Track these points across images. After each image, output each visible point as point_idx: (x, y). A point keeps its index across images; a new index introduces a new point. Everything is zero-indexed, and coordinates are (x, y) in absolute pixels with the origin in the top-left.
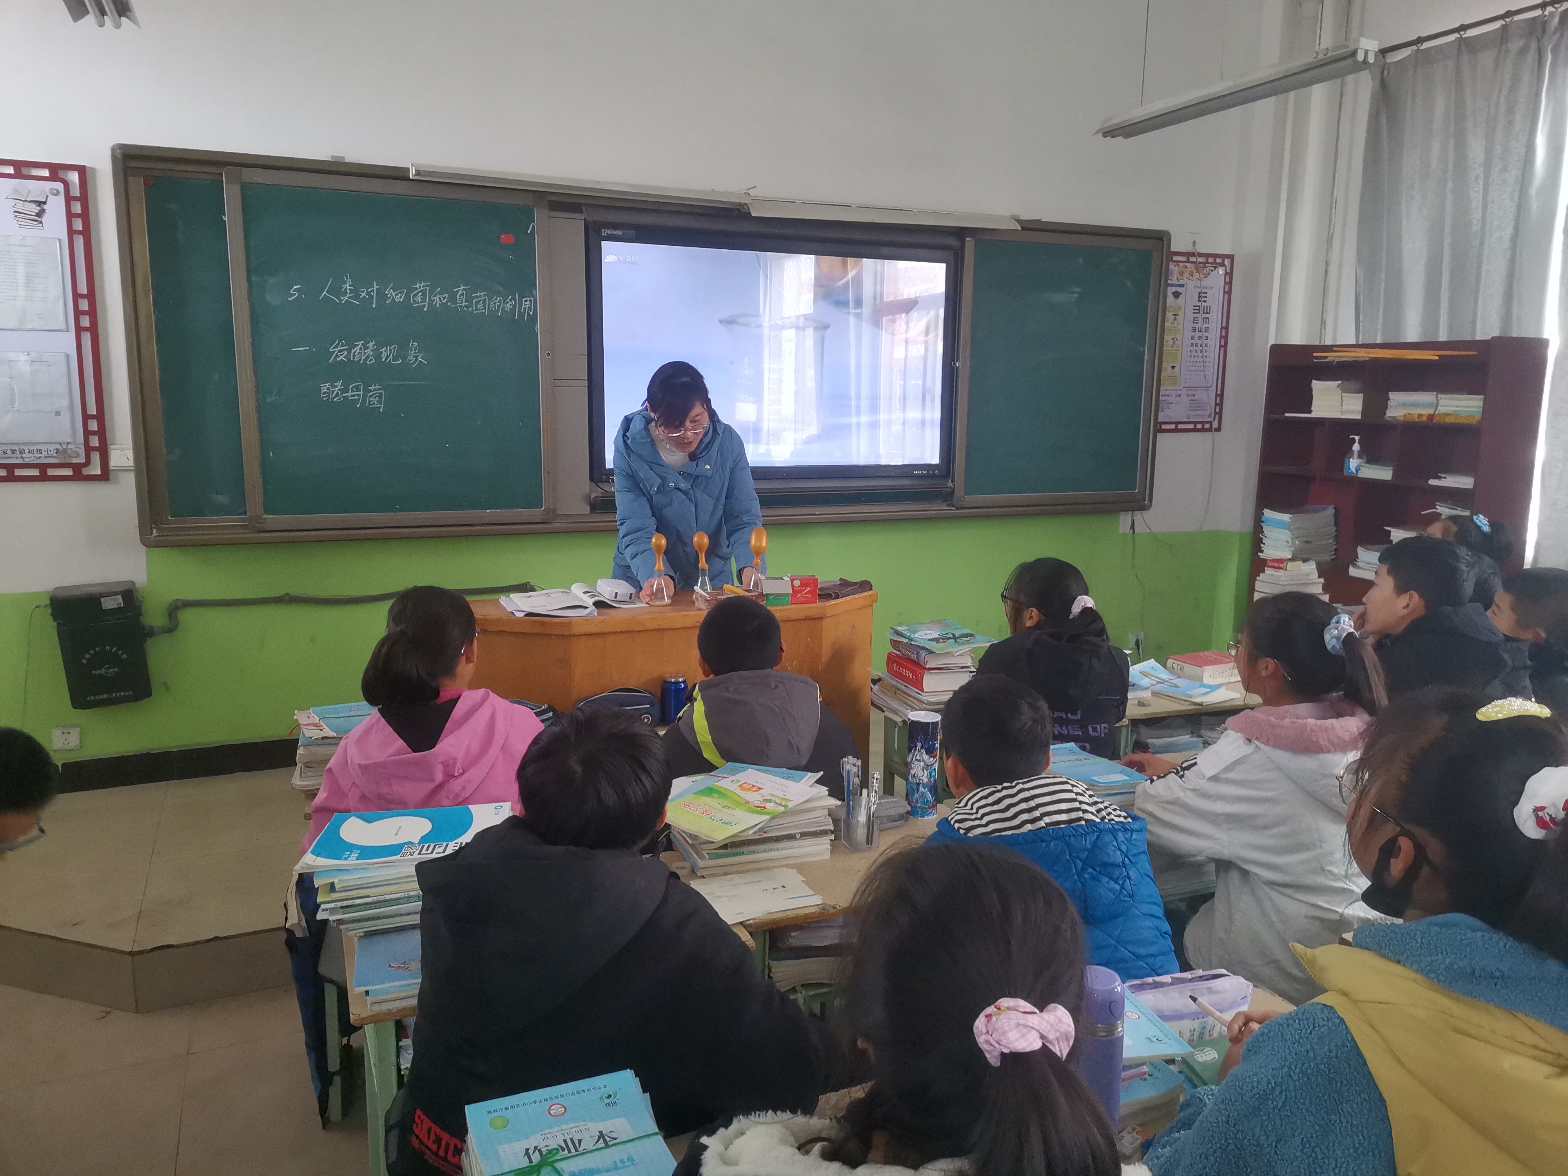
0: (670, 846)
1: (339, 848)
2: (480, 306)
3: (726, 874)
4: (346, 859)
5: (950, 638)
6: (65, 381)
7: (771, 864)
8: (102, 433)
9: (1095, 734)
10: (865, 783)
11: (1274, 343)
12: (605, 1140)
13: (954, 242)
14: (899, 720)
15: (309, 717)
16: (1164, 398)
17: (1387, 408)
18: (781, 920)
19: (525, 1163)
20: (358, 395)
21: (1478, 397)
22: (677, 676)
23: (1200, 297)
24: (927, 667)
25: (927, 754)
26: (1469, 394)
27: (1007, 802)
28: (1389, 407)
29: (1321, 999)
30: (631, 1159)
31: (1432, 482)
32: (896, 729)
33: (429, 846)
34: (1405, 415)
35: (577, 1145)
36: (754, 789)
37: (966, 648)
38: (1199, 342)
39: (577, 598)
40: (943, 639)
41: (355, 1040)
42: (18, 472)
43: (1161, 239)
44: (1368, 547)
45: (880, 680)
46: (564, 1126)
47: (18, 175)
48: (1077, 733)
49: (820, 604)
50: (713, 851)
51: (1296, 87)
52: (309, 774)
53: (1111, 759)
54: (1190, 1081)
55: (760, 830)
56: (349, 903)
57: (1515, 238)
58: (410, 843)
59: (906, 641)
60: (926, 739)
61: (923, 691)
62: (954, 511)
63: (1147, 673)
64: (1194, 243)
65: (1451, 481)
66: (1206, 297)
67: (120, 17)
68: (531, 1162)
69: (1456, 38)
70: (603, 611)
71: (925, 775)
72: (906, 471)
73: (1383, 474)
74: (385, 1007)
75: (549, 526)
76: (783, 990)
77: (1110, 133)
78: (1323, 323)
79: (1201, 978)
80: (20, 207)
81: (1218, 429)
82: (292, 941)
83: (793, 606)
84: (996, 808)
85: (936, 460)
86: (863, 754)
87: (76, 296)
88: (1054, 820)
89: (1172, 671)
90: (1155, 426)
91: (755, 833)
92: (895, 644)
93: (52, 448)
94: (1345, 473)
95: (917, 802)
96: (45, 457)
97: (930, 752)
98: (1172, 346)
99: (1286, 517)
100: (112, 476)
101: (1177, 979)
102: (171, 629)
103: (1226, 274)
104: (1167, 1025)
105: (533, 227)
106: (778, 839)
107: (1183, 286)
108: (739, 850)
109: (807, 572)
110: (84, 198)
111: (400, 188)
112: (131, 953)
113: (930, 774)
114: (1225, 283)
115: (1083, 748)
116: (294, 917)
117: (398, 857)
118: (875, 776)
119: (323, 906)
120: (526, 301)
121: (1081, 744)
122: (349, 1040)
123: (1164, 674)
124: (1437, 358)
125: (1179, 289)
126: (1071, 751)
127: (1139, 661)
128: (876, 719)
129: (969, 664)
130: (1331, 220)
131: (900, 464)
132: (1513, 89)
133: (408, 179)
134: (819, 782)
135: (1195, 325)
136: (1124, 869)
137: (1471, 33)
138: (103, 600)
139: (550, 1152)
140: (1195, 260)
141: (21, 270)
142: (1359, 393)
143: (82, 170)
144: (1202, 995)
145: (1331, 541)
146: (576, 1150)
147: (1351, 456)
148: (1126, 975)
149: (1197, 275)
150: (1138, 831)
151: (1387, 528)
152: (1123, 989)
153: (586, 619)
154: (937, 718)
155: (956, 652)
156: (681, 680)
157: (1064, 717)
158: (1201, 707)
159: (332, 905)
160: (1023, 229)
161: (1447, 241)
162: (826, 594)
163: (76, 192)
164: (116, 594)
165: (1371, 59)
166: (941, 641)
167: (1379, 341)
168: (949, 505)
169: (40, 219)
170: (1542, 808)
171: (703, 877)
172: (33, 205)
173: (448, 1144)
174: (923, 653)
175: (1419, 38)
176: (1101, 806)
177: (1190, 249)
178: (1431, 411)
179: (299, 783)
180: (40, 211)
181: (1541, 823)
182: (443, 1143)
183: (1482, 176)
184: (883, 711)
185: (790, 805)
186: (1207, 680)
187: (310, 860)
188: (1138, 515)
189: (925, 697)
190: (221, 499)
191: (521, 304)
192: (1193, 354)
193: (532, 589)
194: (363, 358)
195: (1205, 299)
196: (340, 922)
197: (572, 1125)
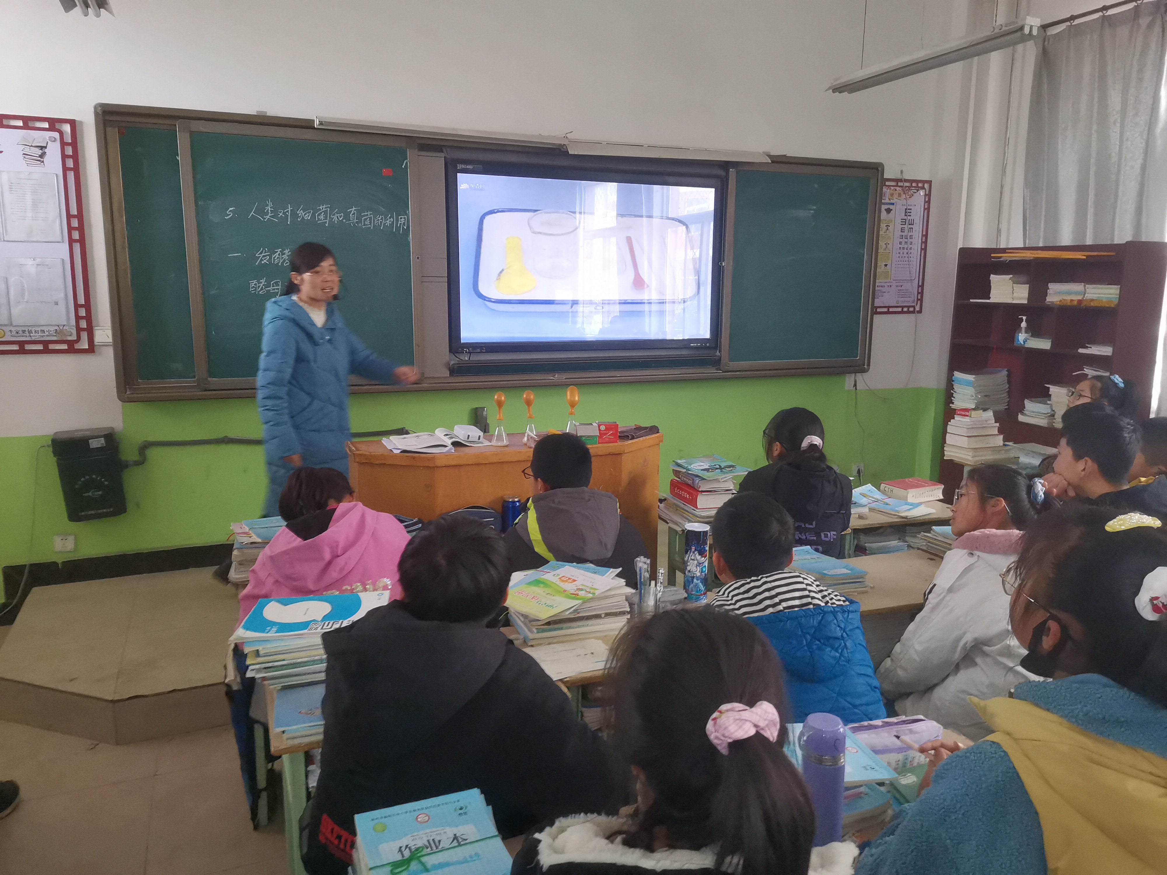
0: (507, 623)
1: (263, 625)
2: (367, 222)
3: (549, 644)
4: (267, 632)
5: (717, 469)
6: (61, 280)
7: (581, 637)
8: (89, 318)
9: (827, 539)
10: (653, 576)
11: (962, 247)
12: (458, 841)
13: (721, 172)
14: (679, 529)
15: (241, 528)
16: (879, 288)
17: (1047, 296)
18: (591, 678)
19: (399, 857)
20: (277, 289)
21: (1116, 286)
22: (514, 497)
23: (906, 212)
24: (700, 490)
25: (700, 554)
26: (1108, 285)
27: (755, 591)
28: (1048, 294)
29: (991, 738)
30: (477, 854)
31: (1081, 351)
32: (677, 536)
33: (329, 623)
34: (1061, 301)
35: (437, 844)
36: (570, 581)
37: (730, 476)
38: (906, 246)
39: (439, 439)
40: (712, 469)
41: (276, 765)
42: (28, 347)
43: (877, 169)
44: (1033, 399)
45: (665, 500)
46: (428, 831)
47: (26, 127)
48: (812, 538)
49: (620, 443)
50: (539, 627)
51: (978, 54)
52: (242, 569)
53: (838, 558)
54: (897, 799)
55: (575, 611)
56: (270, 665)
57: (1144, 168)
58: (314, 620)
59: (685, 470)
60: (698, 543)
61: (697, 508)
62: (720, 373)
63: (865, 494)
64: (902, 172)
65: (1095, 350)
66: (911, 212)
67: (99, 8)
68: (403, 856)
69: (1100, 16)
70: (459, 449)
71: (698, 571)
72: (685, 344)
73: (1044, 344)
74: (296, 742)
75: (419, 386)
76: (593, 729)
77: (838, 89)
78: (999, 231)
79: (904, 722)
80: (27, 150)
81: (920, 312)
82: (230, 693)
83: (600, 445)
84: (746, 596)
85: (708, 336)
86: (653, 556)
87: (69, 216)
88: (790, 605)
89: (884, 493)
90: (872, 310)
91: (570, 613)
92: (676, 473)
93: (52, 329)
94: (1015, 344)
95: (692, 591)
96: (47, 336)
97: (702, 553)
98: (885, 249)
99: (970, 378)
100: (96, 348)
101: (887, 722)
102: (141, 462)
103: (926, 195)
104: (878, 757)
105: (407, 163)
106: (588, 618)
107: (893, 204)
108: (556, 626)
109: (609, 419)
110: (74, 144)
111: (308, 135)
112: (113, 702)
113: (702, 570)
114: (925, 202)
115: (817, 550)
116: (231, 676)
117: (305, 631)
118: (661, 571)
119: (250, 668)
120: (401, 218)
121: (815, 547)
122: (273, 765)
123: (878, 495)
124: (1085, 257)
125: (891, 207)
126: (807, 552)
127: (860, 485)
128: (662, 528)
129: (732, 488)
130: (1005, 154)
131: (681, 338)
132: (1144, 53)
133: (314, 128)
134: (619, 575)
135: (903, 234)
136: (842, 641)
137: (1111, 12)
138: (90, 441)
139: (417, 849)
140: (902, 185)
141: (29, 198)
142: (1025, 284)
143: (73, 123)
144: (906, 734)
145: (1005, 395)
146: (437, 848)
147: (1020, 332)
148: (847, 721)
149: (904, 196)
150: (853, 612)
151: (1047, 386)
152: (845, 730)
153: (446, 455)
154: (707, 528)
155: (722, 479)
156: (516, 500)
157: (803, 526)
158: (906, 520)
159: (257, 666)
160: (773, 162)
161: (1093, 169)
162: (625, 436)
163: (68, 139)
164: (101, 437)
165: (1035, 32)
166: (710, 470)
167: (1041, 245)
168: (717, 369)
169: (42, 160)
170: (1157, 598)
171: (532, 646)
172: (37, 149)
173: (346, 841)
174: (697, 480)
175: (1072, 16)
176: (826, 593)
177: (899, 176)
178: (1080, 298)
179: (234, 576)
180: (42, 154)
181: (1156, 609)
182: (343, 840)
183: (1119, 121)
184: (668, 523)
185: (597, 593)
186: (910, 500)
187: (241, 633)
188: (859, 377)
189: (698, 512)
190: (178, 366)
191: (397, 220)
192: (901, 255)
193: (407, 433)
194: (281, 261)
195: (910, 214)
196: (264, 679)
197: (434, 829)
